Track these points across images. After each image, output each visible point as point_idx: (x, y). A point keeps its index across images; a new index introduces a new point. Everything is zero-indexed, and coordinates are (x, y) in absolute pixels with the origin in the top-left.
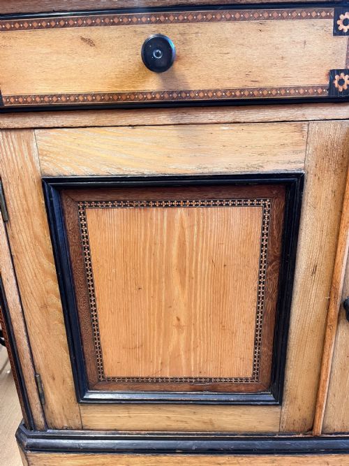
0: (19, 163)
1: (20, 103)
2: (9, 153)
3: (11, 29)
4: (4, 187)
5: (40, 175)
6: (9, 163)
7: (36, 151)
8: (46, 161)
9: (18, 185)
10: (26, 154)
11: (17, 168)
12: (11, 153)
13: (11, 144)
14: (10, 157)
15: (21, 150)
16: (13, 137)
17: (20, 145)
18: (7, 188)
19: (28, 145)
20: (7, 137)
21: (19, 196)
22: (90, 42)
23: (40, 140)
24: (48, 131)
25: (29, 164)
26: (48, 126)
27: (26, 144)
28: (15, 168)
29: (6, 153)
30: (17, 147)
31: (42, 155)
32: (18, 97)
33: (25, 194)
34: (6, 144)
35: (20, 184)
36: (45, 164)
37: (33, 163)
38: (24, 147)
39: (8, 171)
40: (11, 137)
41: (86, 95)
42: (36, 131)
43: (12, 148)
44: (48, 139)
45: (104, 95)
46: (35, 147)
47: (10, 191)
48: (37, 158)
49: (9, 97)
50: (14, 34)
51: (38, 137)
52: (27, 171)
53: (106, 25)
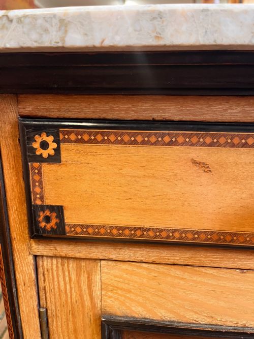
0: (74, 297)
1: (89, 234)
2: (62, 283)
3: (90, 141)
4: (50, 320)
5: (100, 312)
6: (60, 295)
7: (99, 284)
8: (110, 297)
9: (67, 320)
10: (85, 287)
11: (69, 301)
12: (65, 284)
13: (67, 273)
14: (62, 288)
15: (79, 282)
16: (71, 266)
17: (78, 275)
18: (53, 321)
19: (88, 277)
20: (63, 265)
21: (68, 332)
22: (204, 167)
23: (106, 273)
24: (119, 264)
25: (87, 298)
26: (120, 259)
27: (86, 276)
28: (66, 301)
29: (59, 283)
30: (73, 277)
31: (106, 289)
32: (88, 226)
33: (75, 331)
34: (61, 273)
35: (71, 319)
36: (108, 301)
37: (92, 298)
38: (84, 278)
39: (58, 304)
40: (68, 267)
41: (185, 232)
42: (103, 263)
43: (67, 279)
44: (117, 272)
45: (212, 233)
46: (98, 280)
47: (57, 326)
48: (99, 293)
49: (75, 226)
50: (94, 148)
51: (105, 270)
52: (83, 306)
53: (233, 145)
